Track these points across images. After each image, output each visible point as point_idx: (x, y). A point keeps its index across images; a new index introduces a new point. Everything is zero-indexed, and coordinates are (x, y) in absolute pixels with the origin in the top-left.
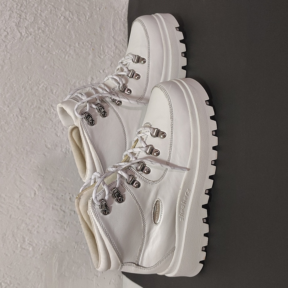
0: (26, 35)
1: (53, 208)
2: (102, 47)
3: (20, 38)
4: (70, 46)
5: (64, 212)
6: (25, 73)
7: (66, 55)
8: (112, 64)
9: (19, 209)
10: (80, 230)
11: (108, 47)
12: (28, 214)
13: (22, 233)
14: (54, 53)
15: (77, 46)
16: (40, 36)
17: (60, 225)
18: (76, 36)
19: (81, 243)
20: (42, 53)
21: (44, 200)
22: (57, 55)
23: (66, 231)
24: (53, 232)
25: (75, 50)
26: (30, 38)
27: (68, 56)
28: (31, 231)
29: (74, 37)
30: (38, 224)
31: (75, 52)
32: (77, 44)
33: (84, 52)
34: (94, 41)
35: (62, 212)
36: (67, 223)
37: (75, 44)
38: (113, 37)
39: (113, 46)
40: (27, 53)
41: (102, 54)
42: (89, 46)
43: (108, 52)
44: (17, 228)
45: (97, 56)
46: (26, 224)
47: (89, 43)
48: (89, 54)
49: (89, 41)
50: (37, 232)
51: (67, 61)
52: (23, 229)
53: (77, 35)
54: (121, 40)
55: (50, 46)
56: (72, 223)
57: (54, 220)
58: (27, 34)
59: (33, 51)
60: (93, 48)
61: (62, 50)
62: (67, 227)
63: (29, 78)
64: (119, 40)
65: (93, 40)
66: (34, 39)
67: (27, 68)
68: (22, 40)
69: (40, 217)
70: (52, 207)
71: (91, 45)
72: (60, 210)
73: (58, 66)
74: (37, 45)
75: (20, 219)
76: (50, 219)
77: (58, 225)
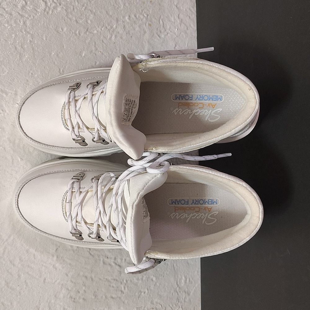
0: (54, 5)
1: (104, 263)
2: (163, 21)
3: (45, 10)
4: (117, 21)
5: (120, 266)
6: (54, 63)
7: (112, 35)
8: (176, 46)
9: (56, 269)
10: (142, 290)
11: (170, 21)
12: (69, 275)
13: (62, 304)
14: (95, 32)
15: (128, 20)
16: (73, 6)
17: (114, 286)
18: (124, 5)
19: (145, 307)
20: (77, 32)
21: (91, 252)
22: (99, 34)
23: (123, 293)
24: (106, 297)
25: (124, 26)
26: (59, 9)
27: (116, 36)
28: (74, 299)
29: (122, 6)
30: (84, 288)
31: (125, 30)
32: (127, 18)
33: (137, 29)
34: (151, 12)
35: (117, 267)
36: (125, 281)
37: (124, 17)
38: (176, 6)
39: (177, 19)
40: (55, 32)
41: (162, 31)
42: (144, 19)
43: (170, 28)
44: (55, 296)
45: (155, 34)
46: (68, 289)
47: (144, 16)
48: (145, 32)
49: (143, 12)
50: (84, 299)
51: (114, 43)
52: (64, 297)
53: (127, 5)
54: (188, 10)
55: (89, 22)
56: (131, 281)
57: (106, 279)
58: (55, 3)
59: (65, 29)
60: (150, 23)
61: (106, 28)
62: (124, 288)
63: (61, 71)
64: (184, 10)
65: (149, 11)
66: (65, 11)
67: (57, 55)
68: (48, 13)
69: (86, 277)
70: (103, 260)
71: (147, 19)
72: (113, 264)
73: (102, 51)
74: (70, 19)
75: (59, 283)
76: (100, 279)
77: (113, 287)
